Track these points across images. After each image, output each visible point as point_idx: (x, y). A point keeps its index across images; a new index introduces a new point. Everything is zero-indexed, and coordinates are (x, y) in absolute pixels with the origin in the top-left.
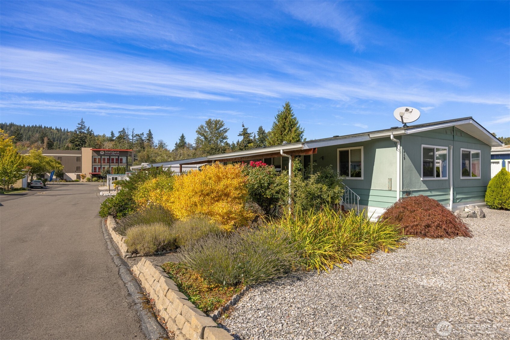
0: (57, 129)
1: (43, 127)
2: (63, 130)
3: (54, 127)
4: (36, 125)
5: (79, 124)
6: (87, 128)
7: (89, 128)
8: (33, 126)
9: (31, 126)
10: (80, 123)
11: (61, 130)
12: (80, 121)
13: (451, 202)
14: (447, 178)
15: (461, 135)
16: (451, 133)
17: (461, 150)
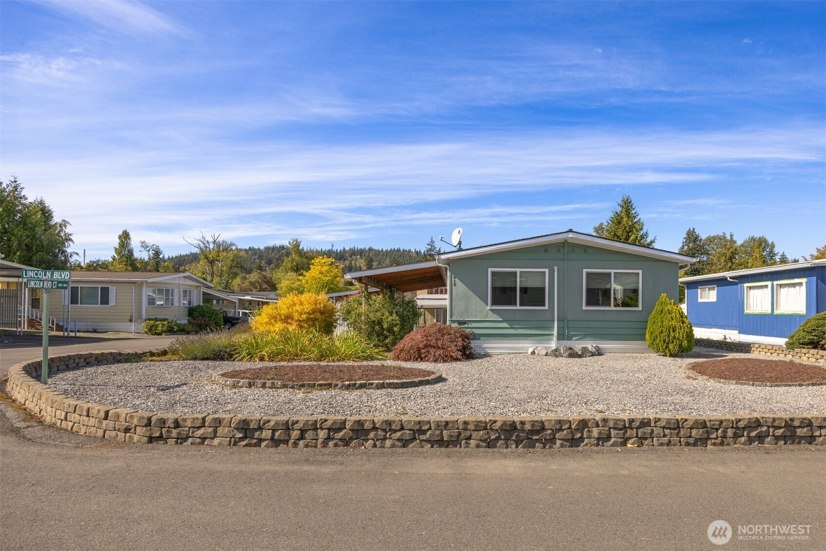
0: (416, 252)
1: (402, 250)
2: (422, 253)
3: (413, 250)
4: (394, 249)
5: (428, 245)
6: (438, 249)
7: (440, 249)
8: (391, 250)
9: (389, 250)
10: (430, 243)
11: (420, 252)
12: (429, 241)
13: (555, 338)
14: (546, 307)
15: (586, 252)
16: (559, 251)
17: (585, 271)
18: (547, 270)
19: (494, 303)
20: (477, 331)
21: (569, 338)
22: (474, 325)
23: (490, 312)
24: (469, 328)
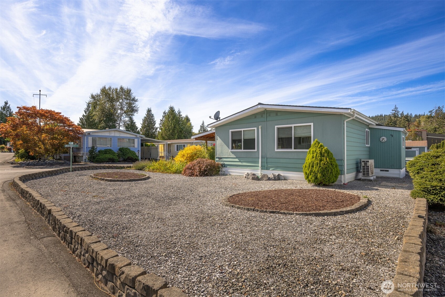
6: (401, 113)
10: (394, 109)
13: (260, 168)
14: (256, 150)
15: (277, 115)
16: (262, 116)
17: (276, 127)
18: (256, 128)
19: (233, 148)
20: (226, 163)
21: (268, 169)
22: (224, 160)
23: (231, 153)
24: (222, 161)
